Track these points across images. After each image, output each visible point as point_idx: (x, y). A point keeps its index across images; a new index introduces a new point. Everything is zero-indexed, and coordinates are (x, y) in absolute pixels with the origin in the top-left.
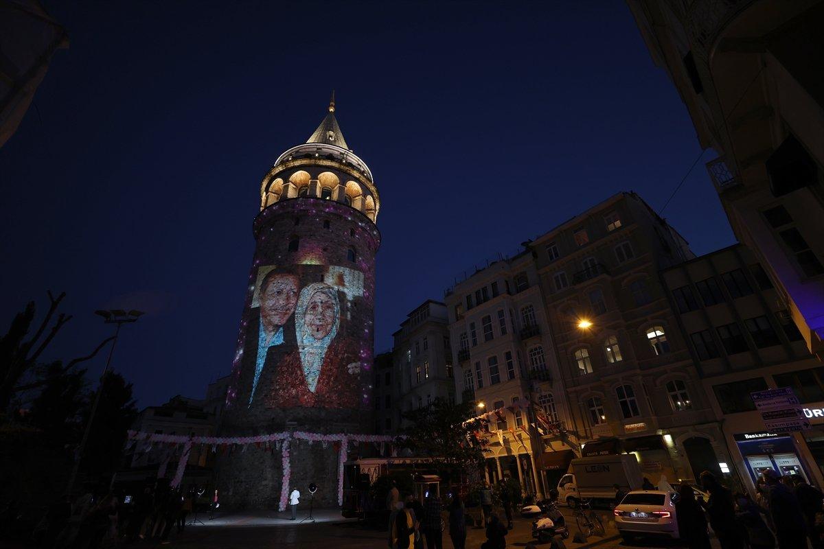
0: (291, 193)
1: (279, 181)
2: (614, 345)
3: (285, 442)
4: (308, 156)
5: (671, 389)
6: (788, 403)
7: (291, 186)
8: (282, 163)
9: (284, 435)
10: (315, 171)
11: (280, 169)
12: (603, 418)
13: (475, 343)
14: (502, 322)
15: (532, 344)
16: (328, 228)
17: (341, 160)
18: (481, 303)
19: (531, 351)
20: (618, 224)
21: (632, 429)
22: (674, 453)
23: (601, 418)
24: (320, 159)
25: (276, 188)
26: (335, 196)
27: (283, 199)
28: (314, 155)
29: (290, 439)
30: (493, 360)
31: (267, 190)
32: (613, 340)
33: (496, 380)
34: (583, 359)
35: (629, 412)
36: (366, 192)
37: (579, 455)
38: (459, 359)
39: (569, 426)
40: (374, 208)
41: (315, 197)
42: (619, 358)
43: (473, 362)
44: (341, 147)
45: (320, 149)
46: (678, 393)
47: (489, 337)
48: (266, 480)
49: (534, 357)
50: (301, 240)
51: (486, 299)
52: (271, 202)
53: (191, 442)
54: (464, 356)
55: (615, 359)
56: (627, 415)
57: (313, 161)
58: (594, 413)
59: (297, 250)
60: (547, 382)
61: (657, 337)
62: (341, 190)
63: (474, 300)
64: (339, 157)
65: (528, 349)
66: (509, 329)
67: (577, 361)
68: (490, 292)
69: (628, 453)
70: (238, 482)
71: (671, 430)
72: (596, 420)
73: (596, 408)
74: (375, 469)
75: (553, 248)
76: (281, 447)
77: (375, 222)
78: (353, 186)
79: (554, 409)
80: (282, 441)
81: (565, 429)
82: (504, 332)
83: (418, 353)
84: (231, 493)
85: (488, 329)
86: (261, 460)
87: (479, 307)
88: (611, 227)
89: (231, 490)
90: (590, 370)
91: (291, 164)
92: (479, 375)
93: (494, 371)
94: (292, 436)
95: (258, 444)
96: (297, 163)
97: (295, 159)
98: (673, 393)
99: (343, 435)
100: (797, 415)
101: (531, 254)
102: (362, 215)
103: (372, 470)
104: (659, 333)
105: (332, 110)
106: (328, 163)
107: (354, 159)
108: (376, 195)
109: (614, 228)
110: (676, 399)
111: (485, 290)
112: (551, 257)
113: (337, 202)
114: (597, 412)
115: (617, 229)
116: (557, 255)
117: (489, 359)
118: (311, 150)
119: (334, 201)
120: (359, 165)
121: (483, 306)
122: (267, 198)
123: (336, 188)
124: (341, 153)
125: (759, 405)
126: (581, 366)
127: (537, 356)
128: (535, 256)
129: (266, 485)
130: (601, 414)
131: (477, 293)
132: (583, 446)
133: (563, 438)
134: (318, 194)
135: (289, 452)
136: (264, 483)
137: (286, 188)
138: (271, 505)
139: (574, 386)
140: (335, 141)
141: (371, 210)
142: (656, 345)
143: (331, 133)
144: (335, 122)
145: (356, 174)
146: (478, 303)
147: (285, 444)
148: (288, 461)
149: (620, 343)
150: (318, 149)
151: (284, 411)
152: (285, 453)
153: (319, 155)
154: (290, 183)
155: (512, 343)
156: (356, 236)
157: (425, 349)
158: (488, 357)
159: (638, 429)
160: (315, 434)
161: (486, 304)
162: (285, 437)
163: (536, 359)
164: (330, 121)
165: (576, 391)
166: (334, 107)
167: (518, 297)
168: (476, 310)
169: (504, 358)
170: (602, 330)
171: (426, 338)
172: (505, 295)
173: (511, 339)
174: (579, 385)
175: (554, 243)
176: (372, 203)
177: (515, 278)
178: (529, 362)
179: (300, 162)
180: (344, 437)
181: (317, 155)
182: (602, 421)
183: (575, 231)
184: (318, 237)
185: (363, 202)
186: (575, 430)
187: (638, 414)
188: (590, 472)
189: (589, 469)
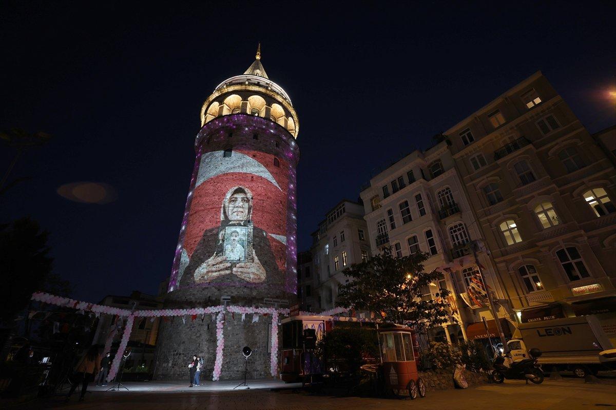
0: (226, 112)
1: (216, 104)
2: (549, 210)
3: (220, 315)
4: (240, 83)
7: (225, 107)
8: (218, 90)
9: (220, 308)
10: (245, 95)
11: (217, 95)
12: (539, 284)
13: (393, 227)
14: (420, 205)
15: (452, 222)
16: (257, 139)
17: (267, 88)
18: (398, 191)
19: (451, 228)
20: (538, 101)
21: (583, 291)
23: (536, 285)
24: (249, 86)
25: (213, 111)
26: (263, 114)
27: (220, 117)
28: (245, 83)
29: (224, 312)
30: (413, 240)
31: (206, 113)
32: (547, 206)
34: (510, 230)
35: (576, 275)
36: (288, 114)
38: (377, 243)
39: (500, 295)
40: (294, 129)
41: (246, 114)
42: (556, 222)
43: (392, 244)
44: (265, 80)
45: (250, 79)
47: (407, 219)
48: (202, 352)
49: (454, 234)
50: (234, 148)
51: (403, 186)
52: (208, 121)
53: (133, 316)
54: (383, 240)
55: (551, 224)
56: (574, 278)
57: (243, 87)
58: (527, 281)
59: (230, 156)
60: (470, 255)
61: (598, 199)
62: (268, 111)
63: (390, 189)
64: (265, 86)
65: (448, 227)
66: (428, 210)
67: (503, 233)
68: (406, 180)
70: (177, 354)
72: (530, 288)
73: (530, 276)
74: (319, 325)
75: (467, 134)
76: (216, 319)
77: (295, 138)
80: (217, 314)
81: (495, 298)
82: (423, 213)
83: (335, 244)
84: (170, 365)
85: (406, 212)
86: (198, 335)
87: (396, 194)
88: (530, 105)
89: (171, 362)
90: (519, 241)
91: (226, 90)
93: (415, 249)
94: (226, 309)
95: (194, 317)
96: (231, 89)
97: (229, 86)
99: (274, 308)
102: (285, 130)
103: (316, 325)
105: (258, 57)
106: (256, 89)
107: (277, 87)
108: (296, 119)
109: (533, 105)
112: (466, 143)
113: (264, 118)
114: (531, 280)
115: (537, 106)
116: (472, 140)
117: (409, 239)
119: (262, 118)
120: (282, 93)
121: (400, 193)
122: (206, 119)
123: (263, 109)
124: (267, 84)
127: (458, 233)
128: (449, 143)
130: (536, 280)
131: (393, 183)
132: (519, 314)
134: (248, 112)
135: (223, 324)
137: (221, 109)
138: (207, 376)
139: (503, 256)
141: (292, 130)
142: (597, 207)
143: (258, 70)
144: (261, 66)
145: (280, 99)
146: (395, 191)
147: (220, 317)
148: (222, 332)
149: (555, 208)
151: (219, 290)
152: (219, 325)
153: (249, 83)
154: (225, 105)
155: (433, 223)
156: (280, 147)
157: (343, 239)
158: (407, 237)
159: (590, 290)
160: (247, 308)
161: (402, 190)
162: (220, 310)
163: (456, 235)
164: (258, 64)
165: (504, 261)
166: (260, 55)
167: (434, 182)
168: (393, 197)
169: (424, 236)
170: (533, 197)
171: (343, 232)
172: (422, 180)
173: (431, 217)
174: (507, 254)
175: (468, 130)
176: (293, 125)
177: (429, 166)
178: (450, 239)
179: (233, 88)
180: (275, 311)
181: (247, 83)
182: (538, 288)
183: (489, 116)
184: (249, 146)
185: (286, 122)
186: (507, 298)
187: (588, 275)
188: (545, 335)
189: (543, 332)
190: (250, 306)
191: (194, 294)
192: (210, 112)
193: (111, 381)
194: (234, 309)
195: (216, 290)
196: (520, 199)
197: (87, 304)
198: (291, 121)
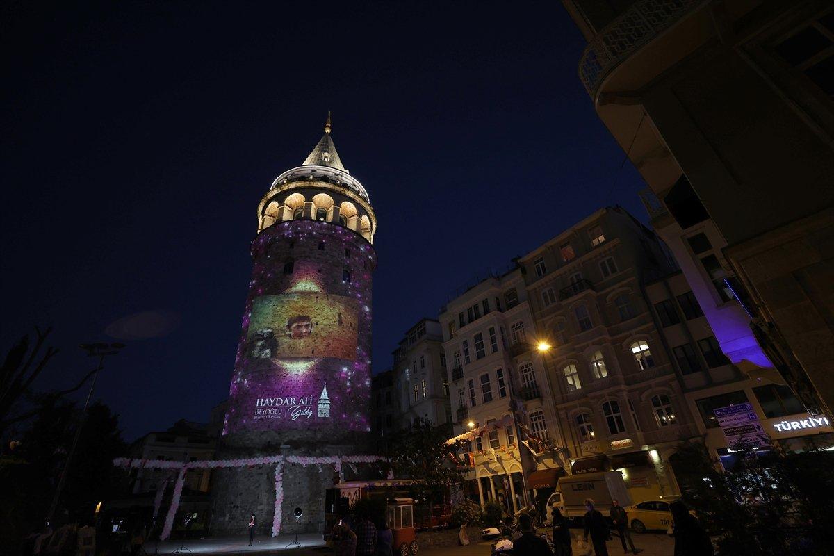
0: (287, 216)
1: (275, 204)
2: (600, 360)
3: (279, 466)
4: (303, 178)
5: (656, 404)
6: (747, 419)
7: (286, 208)
8: (278, 186)
9: (279, 458)
10: (309, 193)
11: (276, 192)
13: (468, 361)
14: (493, 340)
15: (523, 360)
16: (323, 249)
17: (336, 181)
18: (473, 321)
19: (522, 368)
20: (602, 238)
21: (619, 445)
22: (660, 469)
24: (314, 181)
25: (272, 211)
26: (330, 217)
27: (279, 222)
28: (308, 177)
29: (283, 463)
30: (485, 378)
31: (263, 213)
32: (599, 356)
33: (488, 398)
34: (572, 375)
35: (616, 428)
36: (361, 211)
37: (569, 472)
38: (453, 377)
39: (560, 444)
40: (370, 228)
41: (310, 219)
42: (605, 374)
43: (466, 380)
44: (336, 168)
45: (315, 171)
46: (663, 407)
47: (481, 355)
48: (261, 504)
49: (525, 374)
50: (296, 263)
51: (478, 316)
52: (266, 225)
53: (186, 468)
54: (458, 374)
55: (601, 375)
56: (614, 432)
57: (307, 184)
58: (583, 429)
59: (292, 272)
60: (537, 399)
61: (642, 352)
62: (336, 211)
63: (466, 317)
64: (334, 179)
66: (500, 346)
67: (566, 377)
68: (481, 309)
69: (615, 470)
70: (234, 507)
71: (657, 446)
72: (585, 437)
73: (585, 425)
74: (356, 493)
75: (541, 264)
76: (275, 470)
77: (371, 242)
78: (348, 207)
79: (545, 425)
81: (555, 446)
82: (495, 349)
83: (415, 372)
84: (227, 519)
85: (480, 346)
86: (257, 485)
87: (471, 324)
88: (595, 242)
89: (228, 515)
90: (578, 386)
91: (286, 187)
92: (472, 393)
93: (487, 388)
94: (285, 460)
95: (252, 467)
96: (292, 186)
97: (290, 181)
98: (658, 408)
99: (337, 457)
100: (756, 431)
101: (519, 271)
102: (358, 235)
103: (353, 493)
104: (644, 347)
105: (328, 131)
106: (322, 185)
107: (349, 179)
108: (371, 214)
109: (598, 243)
110: (660, 413)
111: (476, 307)
112: (540, 274)
113: (331, 223)
114: (587, 429)
115: (601, 244)
116: (544, 270)
117: (482, 377)
118: (306, 172)
119: (329, 222)
120: (354, 185)
121: (475, 324)
122: (263, 221)
123: (330, 209)
124: (336, 174)
125: (722, 422)
126: (570, 382)
127: (528, 373)
128: (524, 272)
129: (261, 510)
130: (590, 430)
131: (469, 311)
132: (573, 463)
133: (554, 455)
134: (313, 215)
135: (282, 476)
136: (259, 508)
137: (281, 211)
138: (264, 531)
139: (564, 402)
140: (330, 162)
141: (367, 229)
142: (641, 359)
143: (327, 154)
144: (331, 143)
145: (351, 195)
146: (471, 320)
147: (278, 469)
148: (281, 485)
149: (605, 359)
150: (313, 171)
151: (279, 434)
152: (278, 477)
153: (314, 177)
154: (285, 206)
155: (503, 361)
156: (351, 256)
157: (423, 367)
158: (481, 375)
159: (624, 444)
160: (308, 459)
161: (477, 321)
162: (279, 460)
163: (527, 375)
164: (326, 142)
165: (565, 408)
166: (330, 128)
167: (508, 314)
168: (468, 327)
169: (495, 375)
170: (588, 346)
171: (423, 357)
172: (496, 312)
173: (502, 356)
174: (568, 401)
175: (542, 259)
176: (368, 223)
177: (505, 295)
178: (520, 380)
179: (294, 185)
180: (338, 459)
181: (311, 177)
182: (591, 438)
183: (562, 247)
184: (313, 259)
185: (359, 222)
186: (565, 447)
187: (624, 430)
188: (576, 490)
189: (576, 487)
190: (310, 456)
191: (252, 439)
192: (268, 214)
193: (166, 539)
194: (293, 459)
195: (276, 434)
196: (578, 346)
197: (141, 460)
198: (365, 219)
